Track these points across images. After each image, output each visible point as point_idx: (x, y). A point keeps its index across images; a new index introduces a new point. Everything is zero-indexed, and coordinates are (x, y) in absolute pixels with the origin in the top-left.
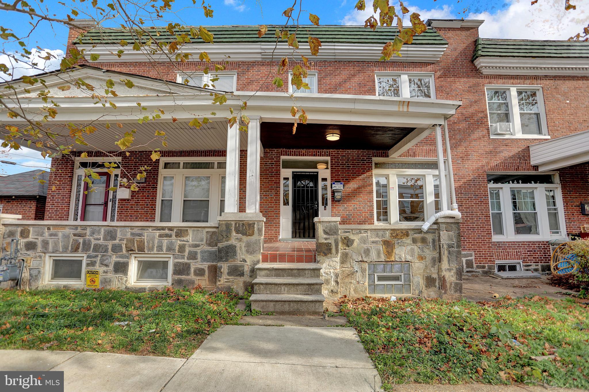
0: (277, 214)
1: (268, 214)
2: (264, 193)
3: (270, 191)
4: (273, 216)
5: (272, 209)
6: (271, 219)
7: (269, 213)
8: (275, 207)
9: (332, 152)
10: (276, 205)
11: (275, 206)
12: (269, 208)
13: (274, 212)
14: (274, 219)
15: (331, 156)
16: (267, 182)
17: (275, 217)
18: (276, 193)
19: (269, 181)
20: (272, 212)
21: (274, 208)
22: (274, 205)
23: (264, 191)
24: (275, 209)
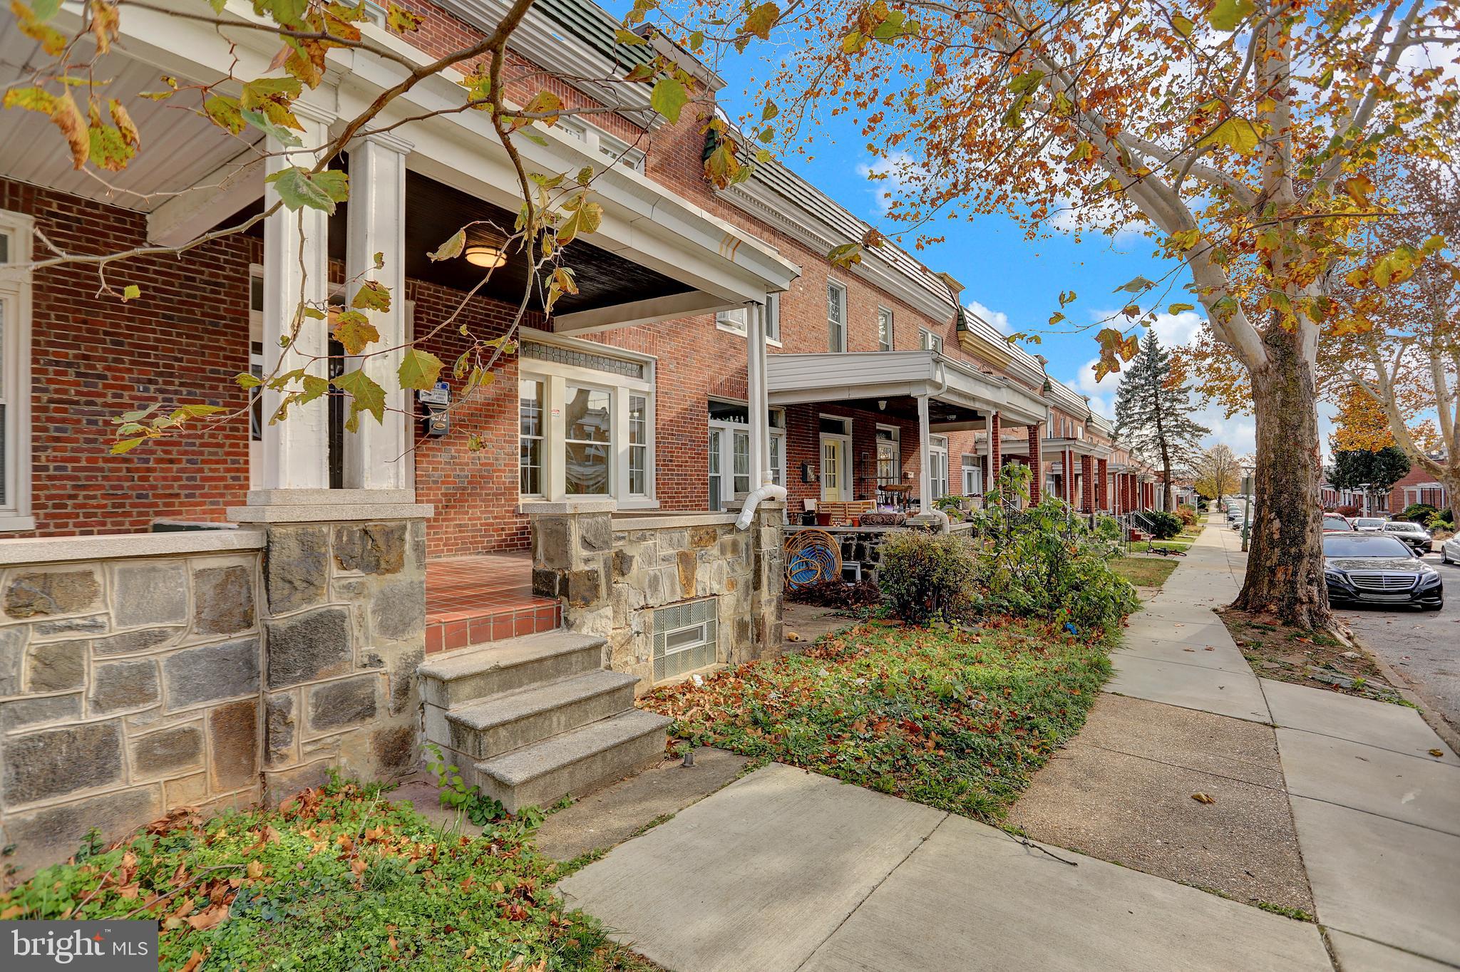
0: (238, 470)
1: (201, 470)
2: (184, 390)
3: (207, 384)
4: (223, 479)
5: (216, 454)
6: (216, 487)
7: (206, 467)
8: (232, 445)
9: (420, 287)
10: (235, 437)
11: (228, 442)
12: (206, 450)
13: (225, 462)
14: (226, 487)
15: (419, 299)
16: (196, 353)
17: (230, 482)
18: (232, 396)
19: (203, 347)
20: (217, 462)
21: (227, 449)
22: (227, 437)
23: (182, 384)
24: (228, 454)
